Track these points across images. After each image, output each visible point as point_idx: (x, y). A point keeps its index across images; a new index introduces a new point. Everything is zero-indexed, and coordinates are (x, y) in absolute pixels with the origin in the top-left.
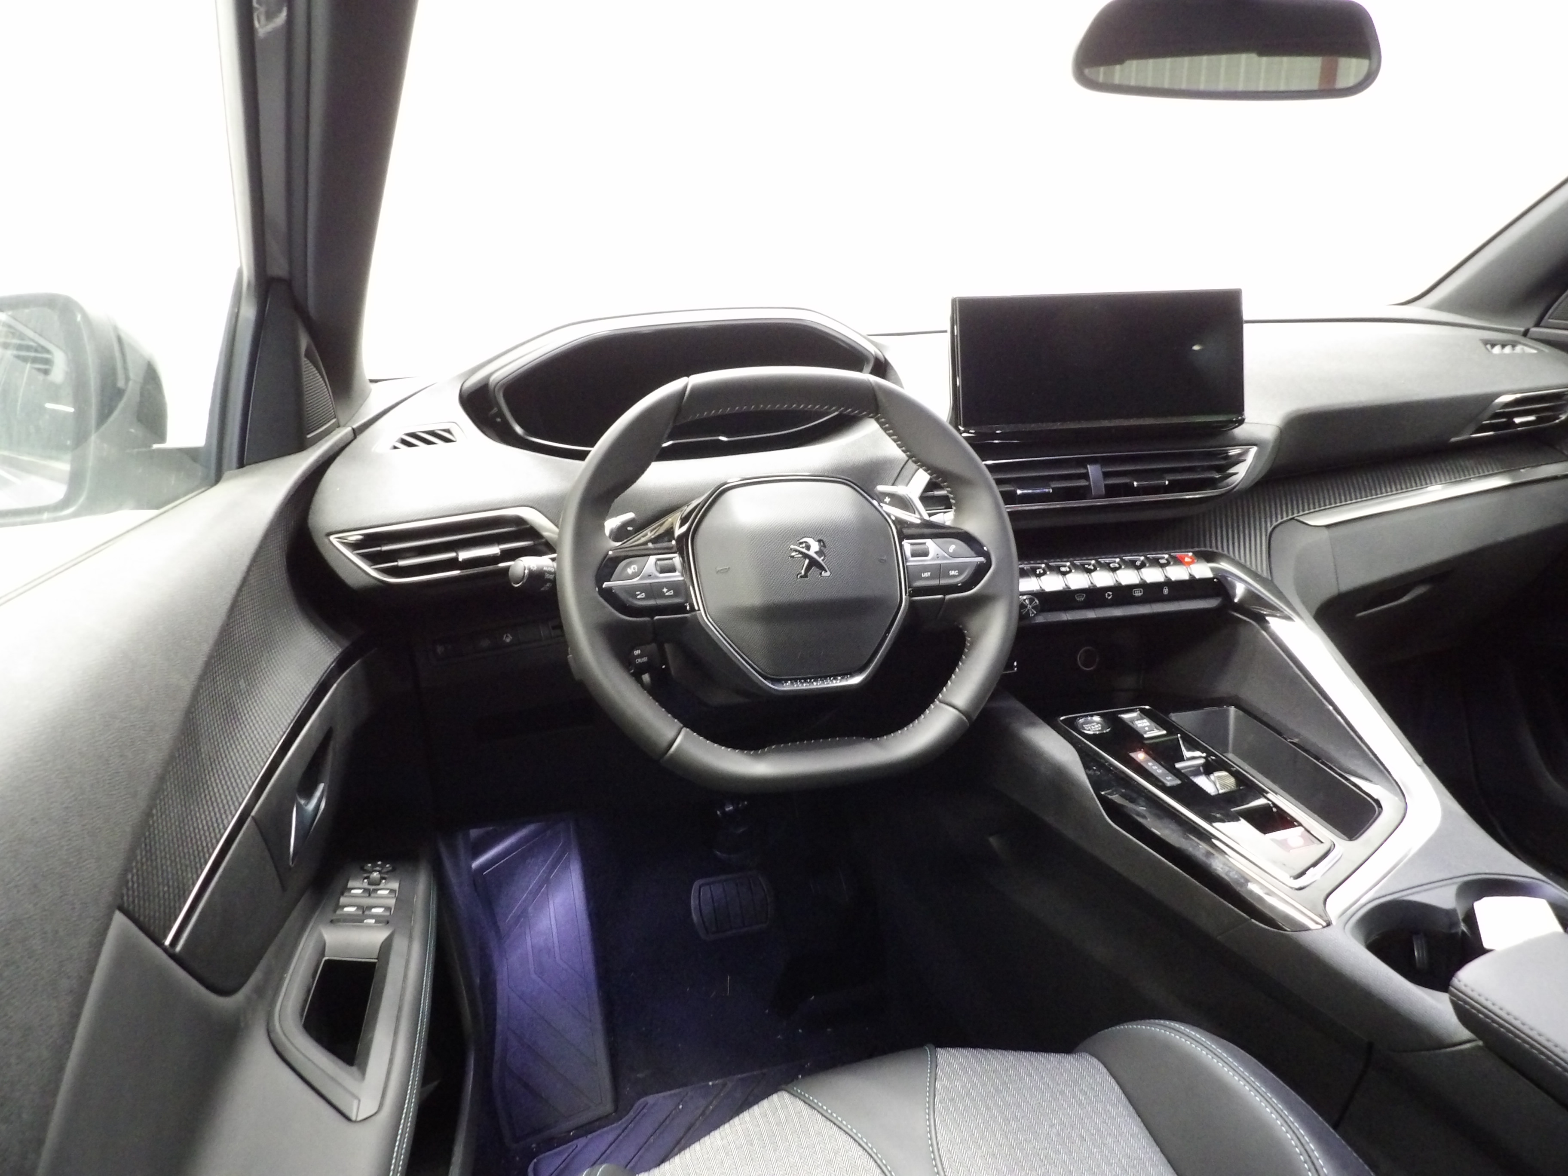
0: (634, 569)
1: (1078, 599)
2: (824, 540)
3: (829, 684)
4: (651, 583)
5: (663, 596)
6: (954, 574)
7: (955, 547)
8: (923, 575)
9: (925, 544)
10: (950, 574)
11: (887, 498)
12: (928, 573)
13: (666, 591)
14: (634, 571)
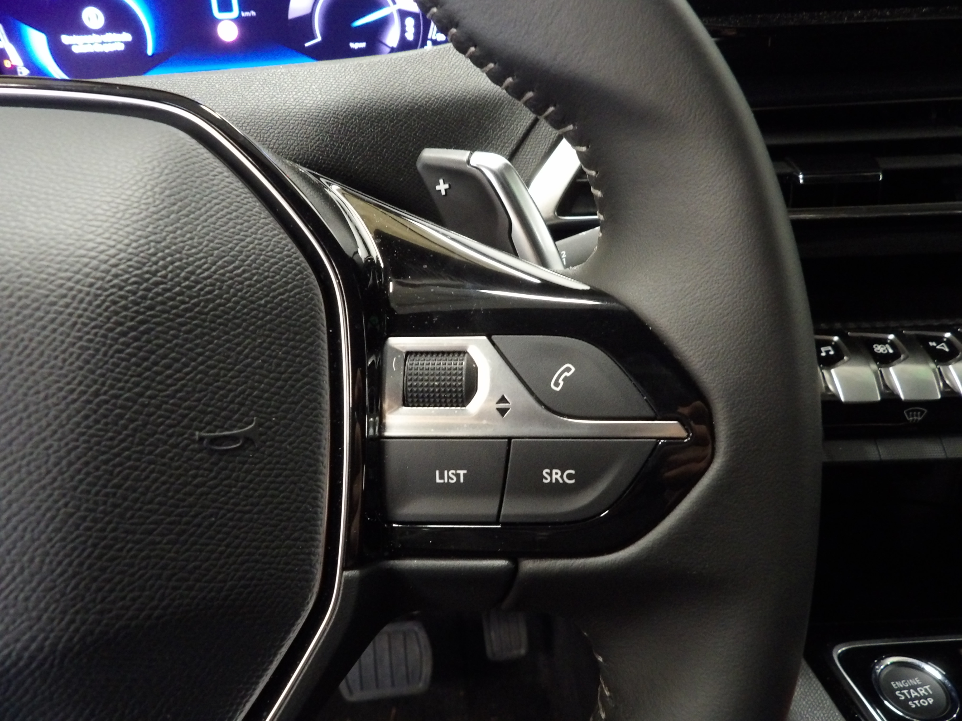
6: (561, 481)
7: (573, 369)
8: (442, 477)
9: (462, 353)
10: (545, 481)
11: (441, 181)
12: (458, 472)
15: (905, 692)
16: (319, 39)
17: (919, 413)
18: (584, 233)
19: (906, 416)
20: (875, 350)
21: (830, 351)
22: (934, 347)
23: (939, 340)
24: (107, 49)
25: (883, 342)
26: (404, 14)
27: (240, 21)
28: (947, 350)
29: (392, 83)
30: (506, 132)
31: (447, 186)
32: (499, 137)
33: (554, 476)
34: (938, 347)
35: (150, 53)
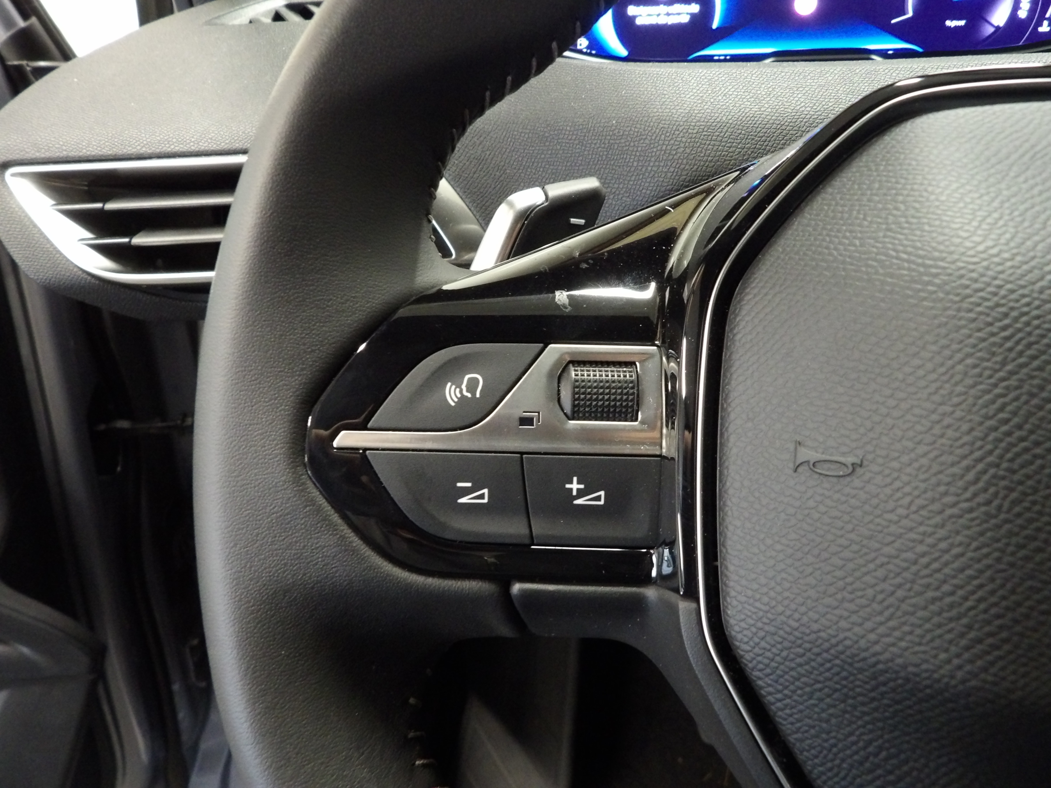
4: (522, 453)
5: (565, 507)
13: (578, 490)
14: (469, 395)
16: (911, 15)
24: (671, 21)
35: (714, 26)
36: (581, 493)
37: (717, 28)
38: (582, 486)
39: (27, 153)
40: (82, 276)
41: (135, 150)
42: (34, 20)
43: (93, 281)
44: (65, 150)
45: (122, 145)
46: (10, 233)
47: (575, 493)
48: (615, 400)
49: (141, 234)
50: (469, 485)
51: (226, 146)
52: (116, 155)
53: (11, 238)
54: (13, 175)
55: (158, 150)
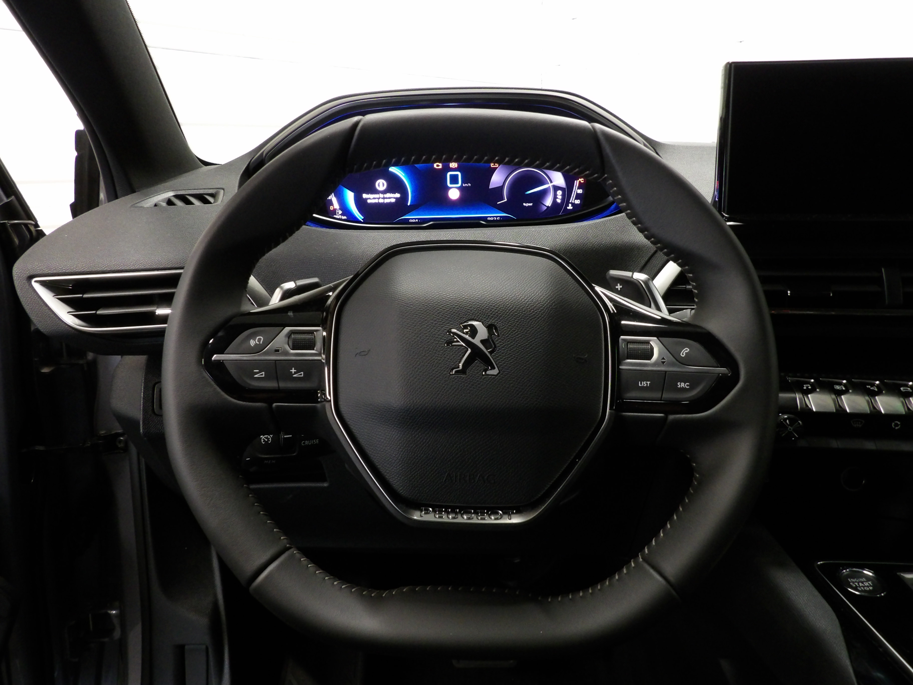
0: (259, 340)
1: (855, 426)
2: (498, 325)
3: (484, 519)
4: (276, 361)
5: (290, 377)
6: (684, 387)
7: (688, 350)
8: (641, 384)
9: (648, 342)
10: (678, 387)
11: (619, 284)
12: (647, 382)
13: (294, 372)
14: (258, 343)
15: (856, 584)
16: (506, 200)
17: (860, 423)
18: (678, 313)
19: (853, 424)
20: (835, 388)
21: (809, 387)
22: (869, 388)
23: (873, 385)
24: (387, 201)
25: (840, 384)
26: (556, 188)
27: (461, 189)
28: (876, 390)
29: (583, 237)
30: (635, 263)
31: (621, 287)
32: (632, 265)
33: (682, 385)
34: (871, 388)
35: (409, 204)
36: (295, 373)
37: (410, 205)
38: (295, 371)
39: (44, 271)
40: (69, 330)
41: (101, 269)
42: (13, 197)
43: (76, 332)
44: (64, 270)
45: (94, 267)
46: (33, 309)
47: (293, 373)
48: (307, 343)
49: (100, 309)
50: (258, 371)
51: (149, 267)
52: (91, 271)
53: (33, 312)
54: (36, 281)
55: (113, 269)
